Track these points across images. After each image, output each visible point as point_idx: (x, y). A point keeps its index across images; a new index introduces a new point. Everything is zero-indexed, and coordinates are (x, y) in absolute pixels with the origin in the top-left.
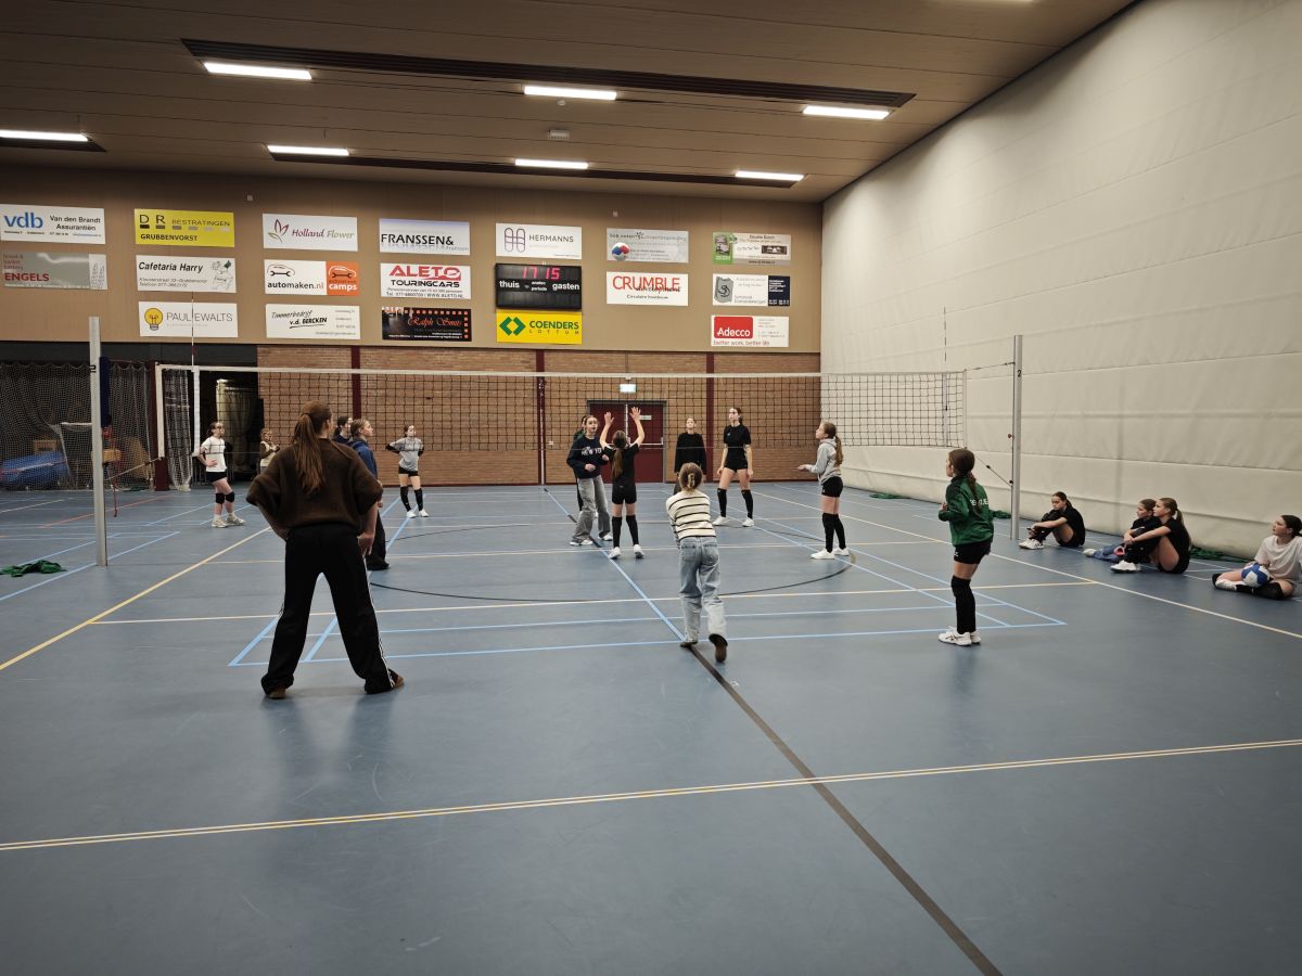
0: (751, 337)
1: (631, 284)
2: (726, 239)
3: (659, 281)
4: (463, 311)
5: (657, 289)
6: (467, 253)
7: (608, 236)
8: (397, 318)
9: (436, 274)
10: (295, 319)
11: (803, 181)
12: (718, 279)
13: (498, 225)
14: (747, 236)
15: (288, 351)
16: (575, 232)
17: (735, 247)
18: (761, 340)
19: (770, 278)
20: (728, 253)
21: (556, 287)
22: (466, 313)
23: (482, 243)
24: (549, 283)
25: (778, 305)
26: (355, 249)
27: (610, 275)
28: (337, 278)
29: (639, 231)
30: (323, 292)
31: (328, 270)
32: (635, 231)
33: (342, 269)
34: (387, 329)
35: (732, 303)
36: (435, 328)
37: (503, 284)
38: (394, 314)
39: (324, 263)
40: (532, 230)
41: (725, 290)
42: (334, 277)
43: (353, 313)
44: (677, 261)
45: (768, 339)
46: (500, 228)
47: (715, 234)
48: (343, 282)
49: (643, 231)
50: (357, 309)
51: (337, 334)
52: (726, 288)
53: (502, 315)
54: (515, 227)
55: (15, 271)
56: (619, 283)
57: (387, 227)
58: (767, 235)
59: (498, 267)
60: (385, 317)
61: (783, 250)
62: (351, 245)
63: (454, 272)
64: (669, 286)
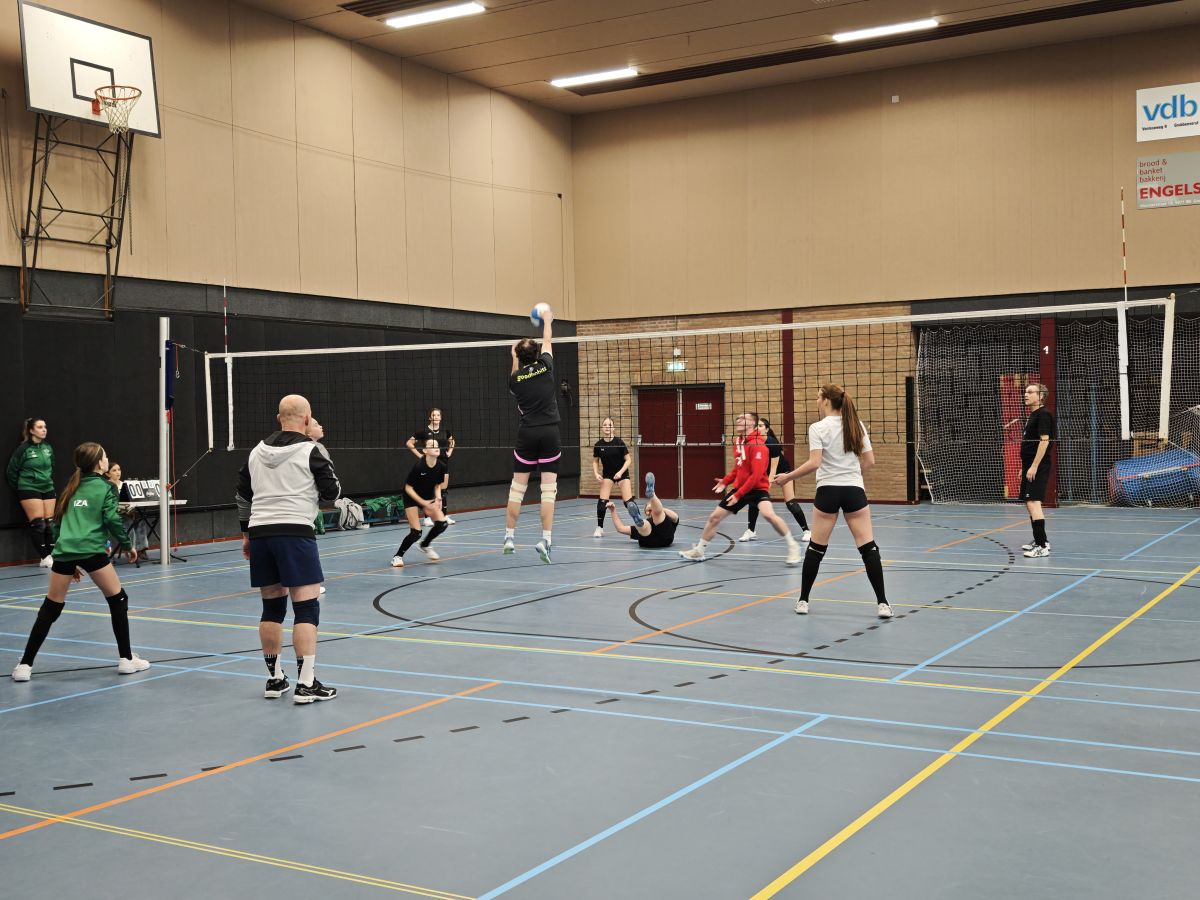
55: (1155, 185)
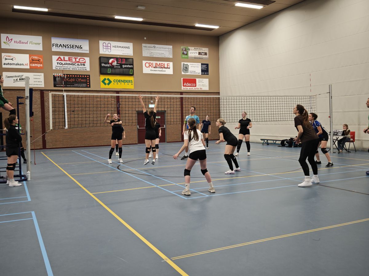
0: (196, 86)
1: (152, 66)
2: (186, 49)
3: (162, 65)
4: (87, 75)
5: (161, 68)
6: (88, 52)
7: (143, 47)
8: (59, 78)
9: (76, 60)
10: (16, 78)
11: (218, 29)
12: (184, 64)
13: (100, 41)
14: (193, 48)
15: (13, 92)
16: (130, 45)
17: (189, 52)
18: (199, 87)
19: (202, 64)
20: (187, 54)
21: (124, 66)
22: (88, 76)
23: (94, 48)
24: (121, 65)
25: (205, 74)
26: (42, 49)
27: (144, 62)
28: (34, 61)
29: (154, 45)
30: (28, 67)
31: (30, 58)
32: (153, 45)
33: (36, 58)
34: (56, 83)
35: (189, 74)
36: (76, 82)
37: (103, 65)
38: (58, 77)
39: (28, 55)
40: (113, 43)
41: (186, 69)
42: (32, 61)
43: (41, 76)
44: (169, 57)
45: (202, 87)
46: (101, 42)
47: (182, 47)
48: (36, 63)
49: (156, 45)
50: (42, 74)
51: (34, 85)
52: (186, 68)
53: (102, 77)
54: (107, 42)
56: (147, 65)
57: (54, 41)
58: (200, 48)
59: (100, 58)
60: (55, 78)
61: (206, 54)
62: (40, 48)
63: (83, 60)
64: (166, 66)
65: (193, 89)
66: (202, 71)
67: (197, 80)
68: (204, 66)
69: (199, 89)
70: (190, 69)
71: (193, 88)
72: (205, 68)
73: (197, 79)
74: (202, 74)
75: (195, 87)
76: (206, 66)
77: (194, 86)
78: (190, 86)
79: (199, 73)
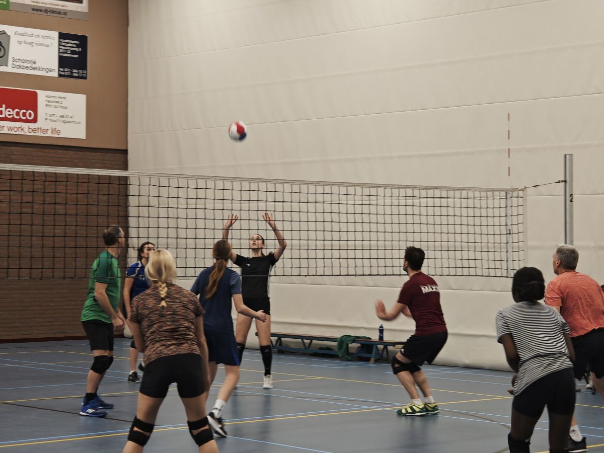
0: (35, 121)
18: (48, 126)
19: (62, 36)
25: (71, 76)
35: (9, 69)
45: (59, 126)
65: (24, 130)
66: (63, 62)
67: (42, 95)
68: (71, 44)
69: (49, 134)
70: (15, 50)
71: (25, 125)
72: (73, 52)
73: (38, 92)
74: (60, 75)
75: (32, 125)
76: (78, 46)
77: (27, 121)
78: (13, 120)
79: (51, 70)
